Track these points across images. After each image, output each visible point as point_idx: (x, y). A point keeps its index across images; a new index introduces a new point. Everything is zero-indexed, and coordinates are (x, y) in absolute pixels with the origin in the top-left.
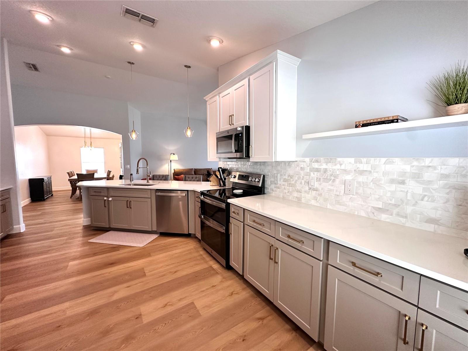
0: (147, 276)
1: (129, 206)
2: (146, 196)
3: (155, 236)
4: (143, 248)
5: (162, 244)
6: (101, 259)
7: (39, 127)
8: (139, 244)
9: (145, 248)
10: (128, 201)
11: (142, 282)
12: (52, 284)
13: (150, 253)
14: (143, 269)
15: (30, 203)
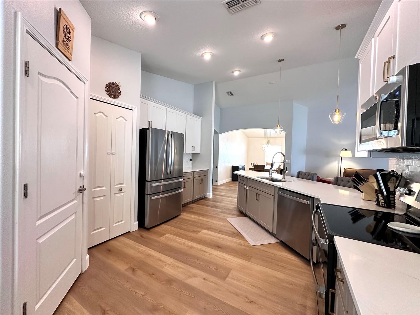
0: (226, 281)
1: (257, 199)
2: (270, 192)
3: (273, 240)
4: (252, 247)
5: (272, 255)
6: (218, 239)
7: (242, 131)
8: (252, 241)
9: (254, 248)
10: (257, 193)
11: (217, 284)
12: (184, 240)
13: (251, 257)
14: (231, 270)
15: (231, 181)
